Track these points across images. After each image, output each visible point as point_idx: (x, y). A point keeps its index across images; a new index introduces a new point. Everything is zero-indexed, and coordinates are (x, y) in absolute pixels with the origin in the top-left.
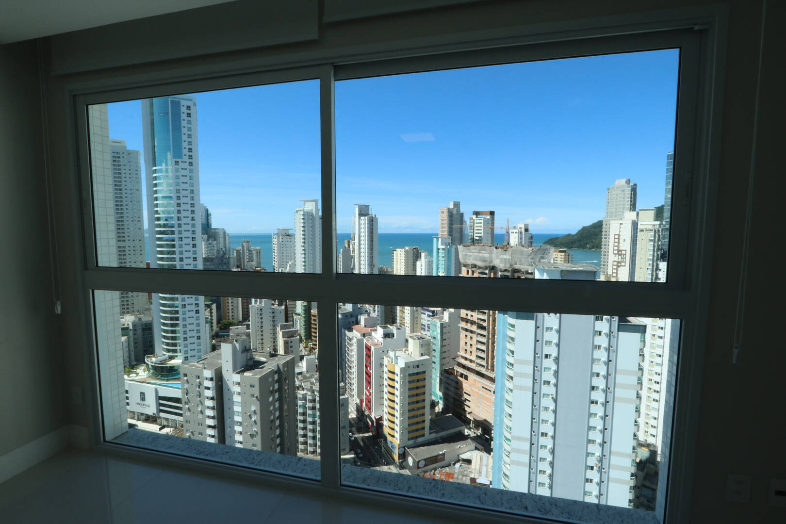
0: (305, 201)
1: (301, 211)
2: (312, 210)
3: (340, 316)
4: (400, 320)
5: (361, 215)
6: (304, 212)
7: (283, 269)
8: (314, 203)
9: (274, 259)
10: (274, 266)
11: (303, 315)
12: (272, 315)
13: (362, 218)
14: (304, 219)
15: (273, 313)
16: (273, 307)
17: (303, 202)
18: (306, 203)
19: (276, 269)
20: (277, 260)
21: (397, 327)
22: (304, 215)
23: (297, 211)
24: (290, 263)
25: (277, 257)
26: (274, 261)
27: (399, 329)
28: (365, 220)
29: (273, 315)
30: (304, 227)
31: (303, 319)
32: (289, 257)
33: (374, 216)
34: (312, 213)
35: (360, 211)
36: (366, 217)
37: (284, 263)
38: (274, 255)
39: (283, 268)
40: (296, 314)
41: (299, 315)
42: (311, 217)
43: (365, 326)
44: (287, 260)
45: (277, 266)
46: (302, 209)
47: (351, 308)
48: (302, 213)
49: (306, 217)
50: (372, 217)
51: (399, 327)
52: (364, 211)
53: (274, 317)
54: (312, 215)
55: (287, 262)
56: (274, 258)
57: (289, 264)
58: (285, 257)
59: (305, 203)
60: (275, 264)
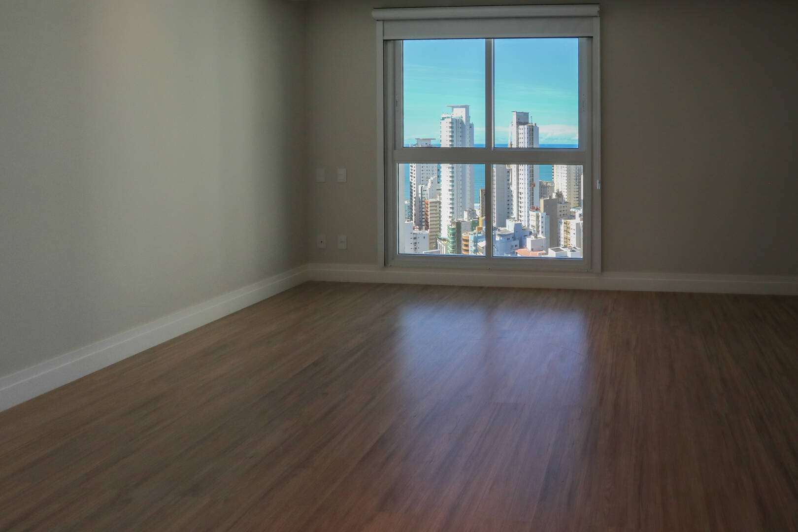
0: (453, 107)
1: (448, 118)
2: (462, 117)
3: (498, 238)
4: (565, 242)
5: (519, 123)
6: (452, 119)
7: (424, 186)
8: (464, 109)
9: (410, 174)
10: (411, 183)
11: (451, 240)
12: (413, 241)
13: (521, 127)
14: (452, 127)
15: (415, 238)
16: (414, 232)
17: (451, 108)
18: (455, 109)
19: (414, 186)
20: (415, 176)
21: (571, 249)
22: (452, 123)
23: (443, 119)
24: (432, 178)
25: (415, 172)
26: (411, 176)
27: (573, 251)
28: (524, 129)
29: (415, 241)
30: (452, 136)
31: (451, 245)
32: (431, 172)
33: (534, 125)
34: (462, 121)
35: (518, 119)
36: (526, 126)
37: (424, 179)
38: (412, 170)
39: (422, 184)
40: (440, 239)
41: (444, 240)
42: (460, 126)
43: (532, 250)
44: (428, 175)
45: (415, 183)
46: (449, 116)
47: (513, 230)
48: (450, 120)
49: (454, 125)
50: (532, 126)
51: (573, 249)
52: (522, 119)
53: (416, 243)
54: (462, 123)
55: (428, 178)
56: (412, 173)
57: (431, 180)
58: (425, 172)
59: (453, 109)
60: (412, 180)
